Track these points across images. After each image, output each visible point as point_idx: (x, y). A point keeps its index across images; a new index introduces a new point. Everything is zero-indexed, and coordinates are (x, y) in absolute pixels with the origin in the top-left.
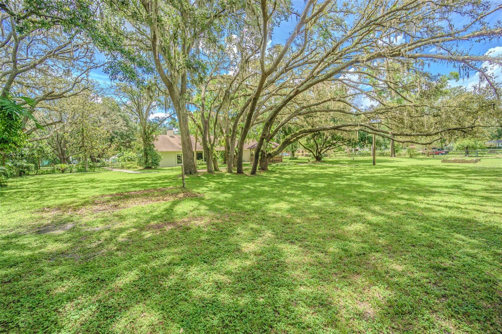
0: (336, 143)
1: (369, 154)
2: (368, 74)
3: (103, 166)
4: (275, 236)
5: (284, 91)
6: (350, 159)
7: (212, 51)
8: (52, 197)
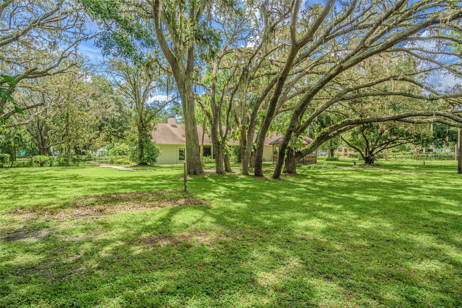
0: (397, 139)
1: (451, 157)
2: (452, 39)
3: (89, 160)
4: (304, 266)
5: (321, 68)
6: (419, 163)
7: (228, 16)
8: (27, 196)
